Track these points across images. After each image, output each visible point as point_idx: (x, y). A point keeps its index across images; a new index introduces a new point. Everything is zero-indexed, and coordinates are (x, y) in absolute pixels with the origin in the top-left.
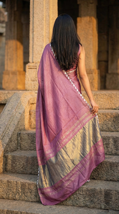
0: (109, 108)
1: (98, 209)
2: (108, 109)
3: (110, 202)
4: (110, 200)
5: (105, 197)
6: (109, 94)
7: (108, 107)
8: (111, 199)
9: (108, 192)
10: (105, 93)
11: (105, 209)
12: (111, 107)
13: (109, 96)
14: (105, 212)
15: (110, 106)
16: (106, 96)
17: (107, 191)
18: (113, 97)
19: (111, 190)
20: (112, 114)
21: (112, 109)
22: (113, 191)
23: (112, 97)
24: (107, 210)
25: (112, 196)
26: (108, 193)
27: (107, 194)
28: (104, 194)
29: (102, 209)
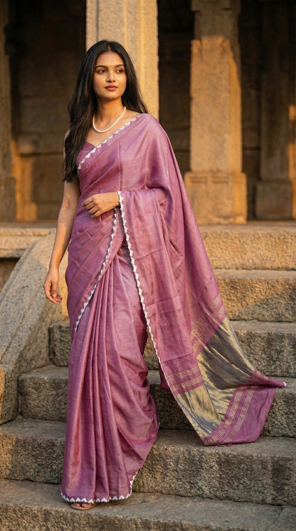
0: (280, 266)
1: (257, 503)
2: (279, 269)
3: (286, 488)
4: (287, 482)
5: (273, 476)
6: (280, 235)
7: (277, 264)
8: (287, 479)
9: (281, 463)
10: (269, 231)
11: (273, 505)
12: (284, 264)
13: (279, 238)
14: (274, 511)
15: (281, 263)
16: (273, 239)
17: (277, 462)
18: (290, 241)
19: (289, 460)
20: (287, 281)
21: (287, 269)
22: (292, 462)
23: (287, 242)
24: (280, 505)
25: (292, 472)
26: (282, 466)
27: (279, 469)
28: (270, 468)
29: (266, 504)
